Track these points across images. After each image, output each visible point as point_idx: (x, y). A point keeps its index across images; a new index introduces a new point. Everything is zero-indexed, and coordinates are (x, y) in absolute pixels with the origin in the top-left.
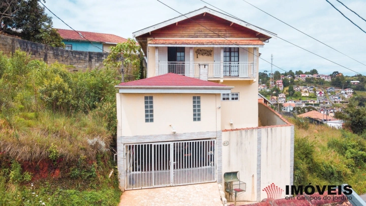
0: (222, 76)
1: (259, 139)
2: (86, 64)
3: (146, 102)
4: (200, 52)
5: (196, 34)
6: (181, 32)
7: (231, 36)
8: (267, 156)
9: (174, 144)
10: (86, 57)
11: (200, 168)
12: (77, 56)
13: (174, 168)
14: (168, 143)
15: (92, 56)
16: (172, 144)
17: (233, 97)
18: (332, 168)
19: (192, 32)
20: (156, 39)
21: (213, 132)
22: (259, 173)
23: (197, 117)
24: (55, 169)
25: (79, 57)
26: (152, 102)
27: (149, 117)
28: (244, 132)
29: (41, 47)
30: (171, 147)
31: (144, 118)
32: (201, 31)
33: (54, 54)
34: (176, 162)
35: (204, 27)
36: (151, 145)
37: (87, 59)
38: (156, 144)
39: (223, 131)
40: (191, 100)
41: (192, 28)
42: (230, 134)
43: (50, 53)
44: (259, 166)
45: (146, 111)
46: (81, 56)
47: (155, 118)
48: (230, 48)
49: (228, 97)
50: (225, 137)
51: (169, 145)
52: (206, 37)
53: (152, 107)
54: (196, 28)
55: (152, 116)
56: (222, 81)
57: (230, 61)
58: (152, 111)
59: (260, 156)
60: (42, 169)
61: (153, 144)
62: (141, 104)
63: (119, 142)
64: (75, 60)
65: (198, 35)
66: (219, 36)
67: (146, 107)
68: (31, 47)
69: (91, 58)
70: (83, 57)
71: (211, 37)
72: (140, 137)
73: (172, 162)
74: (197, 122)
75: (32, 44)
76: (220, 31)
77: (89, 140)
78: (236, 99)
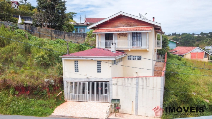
0: (129, 48)
1: (137, 84)
2: (82, 39)
3: (75, 63)
4: (121, 35)
5: (119, 26)
6: (111, 25)
7: (137, 26)
8: (143, 92)
9: (88, 83)
10: (82, 35)
11: (101, 95)
12: (78, 35)
13: (89, 94)
14: (85, 82)
15: (85, 35)
16: (87, 83)
19: (117, 25)
20: (99, 29)
21: (107, 78)
22: (137, 101)
23: (99, 70)
24: (28, 90)
25: (79, 36)
26: (77, 63)
27: (77, 70)
28: (126, 79)
29: (63, 33)
30: (87, 84)
31: (74, 70)
32: (121, 24)
33: (68, 35)
34: (89, 91)
35: (122, 22)
36: (78, 82)
37: (83, 36)
38: (80, 82)
39: (113, 78)
41: (116, 22)
42: (117, 79)
43: (66, 35)
44: (137, 97)
45: (75, 67)
46: (80, 36)
47: (79, 70)
48: (137, 33)
50: (114, 81)
51: (86, 83)
52: (123, 27)
53: (78, 65)
54: (119, 22)
55: (78, 69)
56: (129, 50)
57: (137, 39)
58: (78, 67)
59: (138, 92)
60: (23, 90)
61: (79, 82)
62: (73, 64)
63: (64, 80)
64: (77, 38)
65: (120, 26)
66: (130, 26)
67: (75, 65)
68: (58, 33)
69: (84, 36)
70: (81, 36)
71: (126, 26)
72: (73, 78)
73: (87, 91)
74: (99, 73)
75: (58, 32)
76: (131, 23)
77: (46, 80)
78: (140, 59)
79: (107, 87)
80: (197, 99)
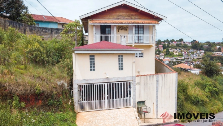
0: (134, 43)
1: (157, 81)
2: (49, 35)
3: (90, 59)
4: (120, 28)
5: (118, 17)
6: (109, 16)
7: (139, 19)
8: (162, 91)
9: (107, 84)
10: (49, 31)
12: (44, 30)
13: (107, 99)
14: (103, 84)
15: (53, 30)
16: (106, 84)
17: (140, 55)
18: (198, 98)
19: (115, 16)
20: (93, 20)
21: (131, 77)
22: (157, 102)
23: (121, 68)
24: (39, 100)
25: (45, 31)
26: (94, 59)
27: (92, 68)
28: (148, 77)
29: (22, 25)
31: (89, 69)
32: (121, 15)
33: (30, 29)
34: (108, 95)
35: (123, 13)
36: (94, 85)
37: (50, 32)
38: (97, 84)
39: (136, 76)
40: (117, 58)
41: (115, 13)
42: (140, 78)
43: (28, 29)
44: (157, 97)
45: (91, 64)
46: (46, 31)
47: (96, 68)
48: (138, 26)
49: (136, 55)
50: (137, 80)
51: (104, 85)
52: (124, 19)
53: (94, 62)
54: (118, 13)
55: (94, 67)
56: (133, 46)
57: (138, 33)
58: (94, 64)
59: (158, 91)
60: (31, 100)
61: (95, 84)
62: (87, 60)
63: (74, 83)
64: (42, 33)
65: (119, 17)
66: (131, 19)
67: (91, 62)
68: (16, 25)
69: (52, 32)
70: (47, 31)
71: (127, 19)
72: (87, 80)
73: (106, 95)
74: (121, 71)
75: (16, 23)
76: (132, 15)
77: (58, 82)
78: (142, 56)
79: (129, 88)
80: (193, 95)
